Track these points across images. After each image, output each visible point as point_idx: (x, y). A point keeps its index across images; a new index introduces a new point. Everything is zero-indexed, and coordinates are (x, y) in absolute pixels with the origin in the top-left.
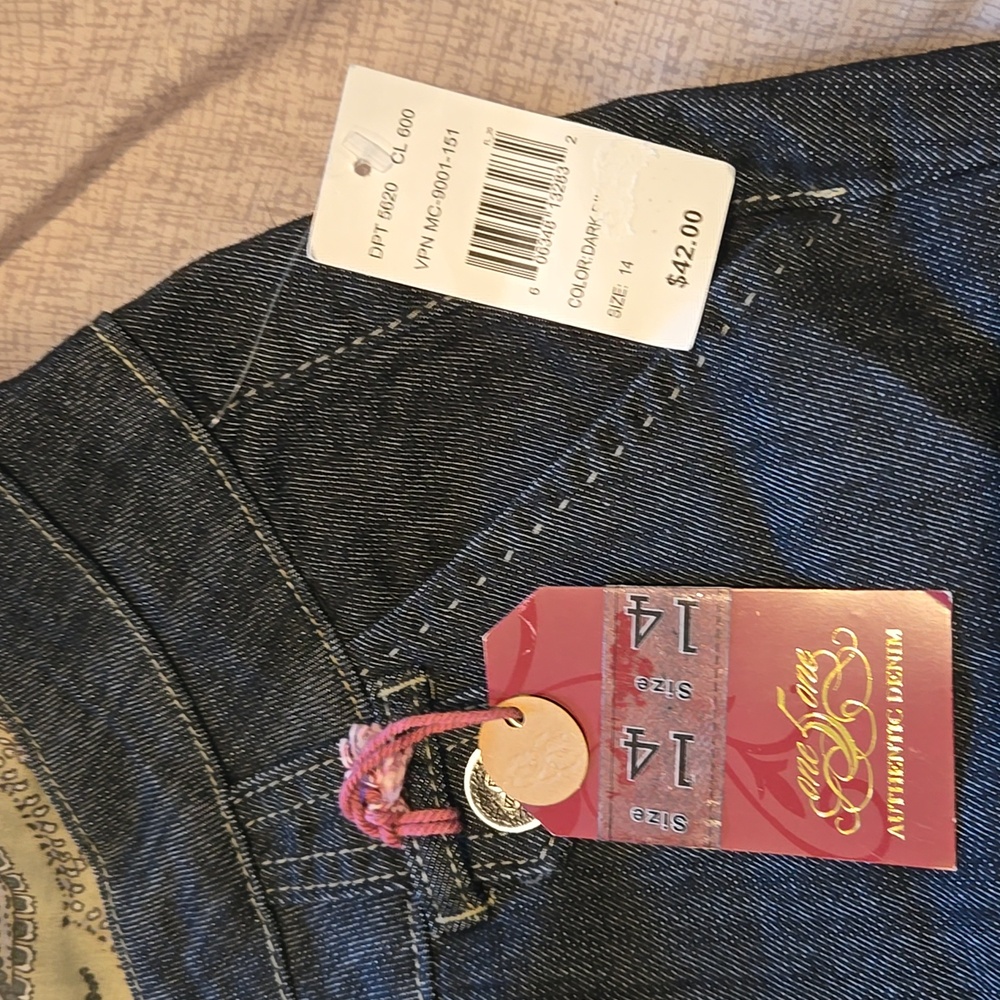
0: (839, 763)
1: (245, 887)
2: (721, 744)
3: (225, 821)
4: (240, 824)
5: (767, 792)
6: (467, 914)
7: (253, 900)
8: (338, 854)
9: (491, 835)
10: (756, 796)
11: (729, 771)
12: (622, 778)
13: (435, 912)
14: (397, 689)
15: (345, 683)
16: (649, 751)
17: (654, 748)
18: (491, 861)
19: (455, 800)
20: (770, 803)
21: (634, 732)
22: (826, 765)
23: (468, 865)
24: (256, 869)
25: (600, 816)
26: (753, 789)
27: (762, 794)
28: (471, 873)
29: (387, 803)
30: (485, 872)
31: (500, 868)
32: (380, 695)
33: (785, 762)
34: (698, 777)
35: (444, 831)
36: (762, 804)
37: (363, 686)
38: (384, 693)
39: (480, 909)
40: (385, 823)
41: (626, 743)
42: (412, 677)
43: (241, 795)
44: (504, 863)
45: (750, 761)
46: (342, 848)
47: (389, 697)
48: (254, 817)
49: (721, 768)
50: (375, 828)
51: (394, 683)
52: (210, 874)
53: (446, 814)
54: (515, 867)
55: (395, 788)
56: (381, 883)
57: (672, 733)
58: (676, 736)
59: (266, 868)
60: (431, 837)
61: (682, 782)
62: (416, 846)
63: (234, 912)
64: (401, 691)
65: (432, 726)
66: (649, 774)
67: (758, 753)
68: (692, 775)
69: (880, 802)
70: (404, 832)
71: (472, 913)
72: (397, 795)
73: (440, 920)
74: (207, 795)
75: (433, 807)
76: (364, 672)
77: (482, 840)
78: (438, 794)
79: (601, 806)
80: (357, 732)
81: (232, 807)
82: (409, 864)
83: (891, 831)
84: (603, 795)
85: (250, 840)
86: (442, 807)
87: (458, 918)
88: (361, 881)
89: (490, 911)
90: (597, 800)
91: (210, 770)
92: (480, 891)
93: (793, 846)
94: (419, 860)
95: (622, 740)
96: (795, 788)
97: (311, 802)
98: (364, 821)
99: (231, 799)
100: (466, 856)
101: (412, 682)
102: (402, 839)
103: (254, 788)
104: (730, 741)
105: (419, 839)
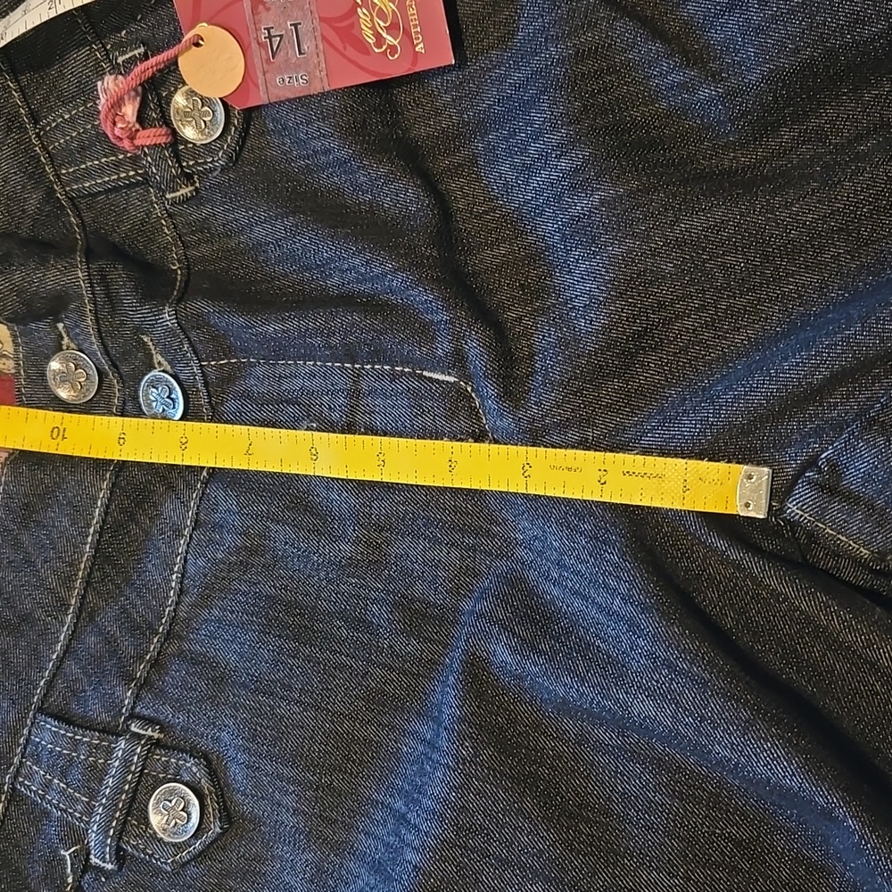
0: (382, 15)
1: (53, 187)
2: (316, 23)
3: (36, 146)
4: (44, 148)
5: (348, 46)
6: (182, 191)
7: (59, 195)
8: (100, 162)
9: (191, 145)
10: (341, 49)
11: (324, 38)
12: (268, 61)
13: (164, 191)
14: (127, 56)
15: (97, 53)
16: (279, 39)
17: (281, 36)
18: (192, 160)
19: (167, 122)
20: (350, 52)
21: (268, 29)
22: (376, 18)
23: (179, 162)
24: (58, 176)
25: (261, 88)
26: (339, 45)
27: (345, 48)
28: (182, 167)
29: (129, 123)
30: (189, 167)
31: (197, 164)
32: (118, 61)
33: (353, 23)
34: (308, 48)
35: (162, 140)
36: (347, 53)
37: (107, 54)
38: (120, 60)
39: (191, 188)
40: (127, 137)
41: (265, 38)
42: (136, 49)
43: (43, 129)
44: (200, 161)
45: (334, 29)
46: (102, 158)
47: (123, 61)
48: (53, 143)
49: (319, 38)
50: (121, 139)
51: (124, 53)
52: (30, 178)
53: (164, 130)
54: (206, 163)
55: (133, 115)
56: (128, 177)
57: (289, 23)
58: (291, 25)
59: (64, 175)
60: (155, 144)
61: (300, 53)
62: (146, 149)
63: (48, 202)
64: (130, 58)
65: (156, 65)
66: (282, 53)
67: (339, 22)
68: (305, 47)
69: (407, 33)
70: (137, 142)
71: (186, 191)
72: (135, 119)
73: (168, 196)
74: (22, 128)
75: (155, 126)
76: (109, 47)
77: (186, 148)
78: (157, 119)
79: (260, 82)
80: (109, 79)
81: (38, 135)
82: (144, 162)
83: (417, 49)
84: (260, 75)
85: (51, 157)
86: (161, 126)
87: (178, 194)
88: (116, 177)
89: (196, 190)
90: (257, 79)
91: (23, 112)
92: (189, 178)
93: (368, 75)
94: (149, 159)
95: (263, 37)
96: (361, 38)
97: (82, 131)
98: (114, 135)
99: (37, 131)
100: (177, 156)
101: (136, 52)
102: (137, 147)
103: (49, 124)
104: (322, 19)
105: (148, 147)
